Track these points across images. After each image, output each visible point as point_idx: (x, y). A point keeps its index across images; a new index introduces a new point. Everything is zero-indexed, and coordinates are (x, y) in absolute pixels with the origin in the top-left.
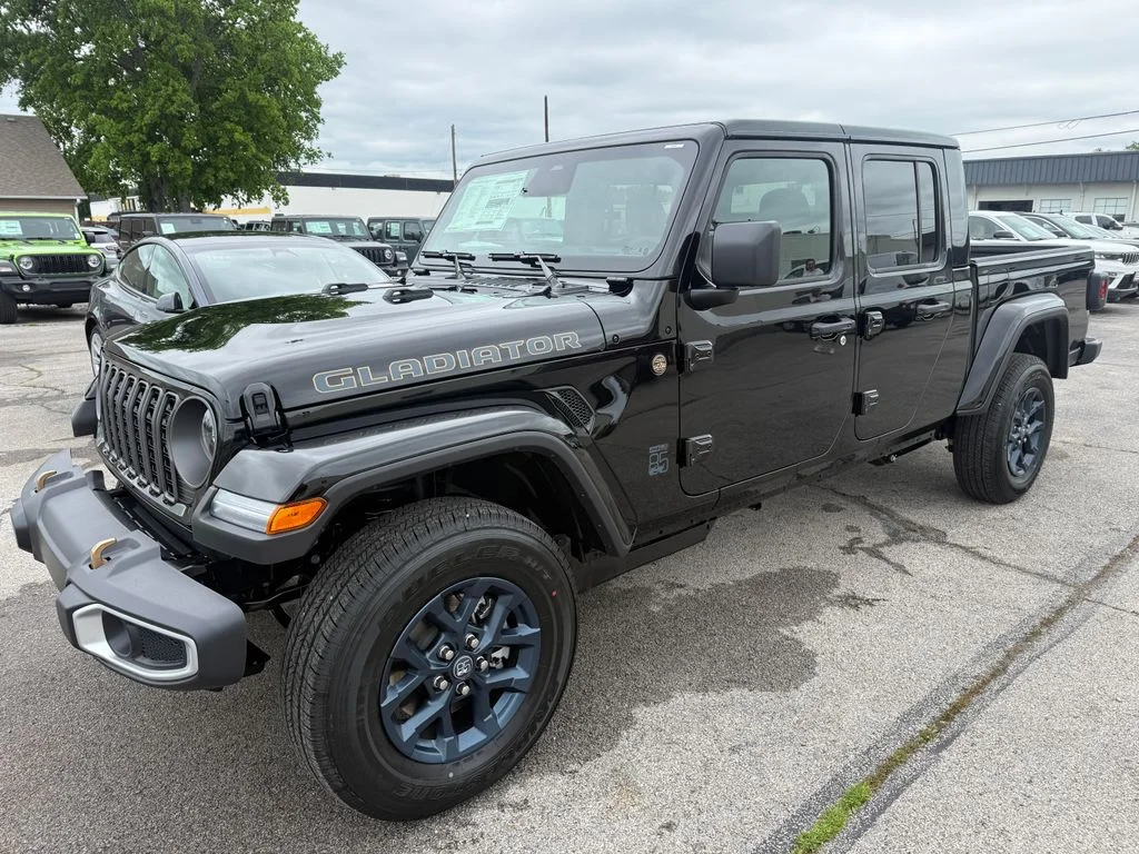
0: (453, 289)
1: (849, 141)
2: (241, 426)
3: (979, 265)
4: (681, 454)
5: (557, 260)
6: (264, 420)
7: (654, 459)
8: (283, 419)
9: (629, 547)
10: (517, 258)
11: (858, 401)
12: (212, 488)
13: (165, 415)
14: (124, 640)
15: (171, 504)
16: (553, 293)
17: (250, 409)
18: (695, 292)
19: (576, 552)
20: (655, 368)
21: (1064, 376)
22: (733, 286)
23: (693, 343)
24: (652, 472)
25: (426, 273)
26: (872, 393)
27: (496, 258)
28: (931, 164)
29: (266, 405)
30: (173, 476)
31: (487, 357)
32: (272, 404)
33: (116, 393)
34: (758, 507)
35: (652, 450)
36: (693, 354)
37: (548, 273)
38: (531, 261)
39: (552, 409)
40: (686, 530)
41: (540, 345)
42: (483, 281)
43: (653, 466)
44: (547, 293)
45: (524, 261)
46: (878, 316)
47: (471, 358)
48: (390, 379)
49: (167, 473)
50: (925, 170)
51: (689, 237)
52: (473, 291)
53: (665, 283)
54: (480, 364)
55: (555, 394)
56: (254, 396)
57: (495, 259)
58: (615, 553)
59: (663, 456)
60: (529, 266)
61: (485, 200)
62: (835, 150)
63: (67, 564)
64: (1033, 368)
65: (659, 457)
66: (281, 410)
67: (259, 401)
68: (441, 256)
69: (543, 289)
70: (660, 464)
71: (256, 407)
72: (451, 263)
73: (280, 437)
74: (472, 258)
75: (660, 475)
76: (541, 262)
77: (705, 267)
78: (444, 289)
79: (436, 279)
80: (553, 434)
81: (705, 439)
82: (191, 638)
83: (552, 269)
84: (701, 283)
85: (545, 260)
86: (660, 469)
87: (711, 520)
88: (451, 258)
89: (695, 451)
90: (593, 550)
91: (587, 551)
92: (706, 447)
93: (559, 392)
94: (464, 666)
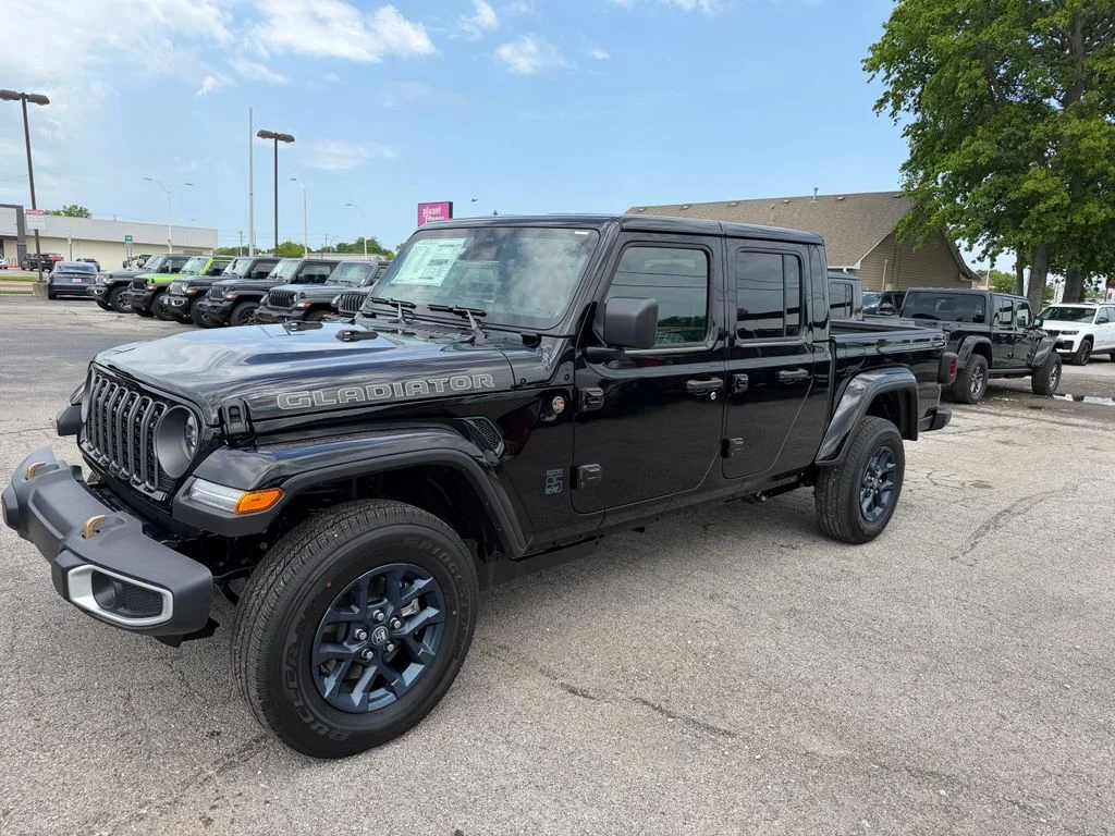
0: (395, 331)
1: (726, 236)
2: (217, 431)
3: (837, 341)
4: (573, 478)
5: (483, 315)
6: (238, 427)
7: (551, 480)
8: (251, 427)
9: (524, 550)
10: (451, 310)
11: (725, 448)
12: (191, 478)
13: (153, 419)
14: (109, 593)
15: (152, 492)
16: (477, 341)
17: (227, 418)
18: (590, 349)
19: (481, 555)
20: (554, 407)
21: (914, 438)
22: (620, 347)
23: (588, 390)
24: (548, 491)
25: (373, 316)
26: (737, 441)
27: (433, 308)
28: (798, 257)
29: (239, 415)
30: (156, 468)
31: (417, 389)
32: (243, 416)
33: (100, 395)
34: (642, 530)
35: (550, 473)
36: (586, 398)
37: (474, 325)
38: (463, 314)
39: (467, 433)
40: (576, 543)
41: (461, 383)
42: (420, 327)
43: (549, 487)
44: (472, 341)
45: (456, 313)
46: (745, 378)
47: (404, 389)
48: (338, 401)
49: (151, 466)
50: (792, 261)
51: (587, 307)
52: (412, 334)
53: (567, 340)
54: (411, 394)
55: (471, 423)
56: (231, 408)
57: (432, 310)
59: (558, 479)
60: (460, 317)
61: (428, 258)
62: (714, 244)
63: (60, 537)
64: (886, 429)
65: (555, 479)
66: (249, 419)
67: (234, 412)
68: (387, 303)
69: (468, 338)
70: (556, 486)
71: (231, 416)
72: (394, 309)
73: (248, 441)
74: (414, 307)
75: (554, 494)
76: (469, 315)
77: (599, 329)
78: (388, 332)
79: (380, 321)
80: (467, 453)
81: (594, 468)
82: (169, 589)
83: (479, 321)
84: (596, 343)
85: (472, 314)
86: (555, 489)
87: (598, 537)
88: (395, 305)
89: (585, 477)
90: (495, 552)
91: (490, 553)
92: (594, 474)
93: (475, 421)
94: (381, 634)
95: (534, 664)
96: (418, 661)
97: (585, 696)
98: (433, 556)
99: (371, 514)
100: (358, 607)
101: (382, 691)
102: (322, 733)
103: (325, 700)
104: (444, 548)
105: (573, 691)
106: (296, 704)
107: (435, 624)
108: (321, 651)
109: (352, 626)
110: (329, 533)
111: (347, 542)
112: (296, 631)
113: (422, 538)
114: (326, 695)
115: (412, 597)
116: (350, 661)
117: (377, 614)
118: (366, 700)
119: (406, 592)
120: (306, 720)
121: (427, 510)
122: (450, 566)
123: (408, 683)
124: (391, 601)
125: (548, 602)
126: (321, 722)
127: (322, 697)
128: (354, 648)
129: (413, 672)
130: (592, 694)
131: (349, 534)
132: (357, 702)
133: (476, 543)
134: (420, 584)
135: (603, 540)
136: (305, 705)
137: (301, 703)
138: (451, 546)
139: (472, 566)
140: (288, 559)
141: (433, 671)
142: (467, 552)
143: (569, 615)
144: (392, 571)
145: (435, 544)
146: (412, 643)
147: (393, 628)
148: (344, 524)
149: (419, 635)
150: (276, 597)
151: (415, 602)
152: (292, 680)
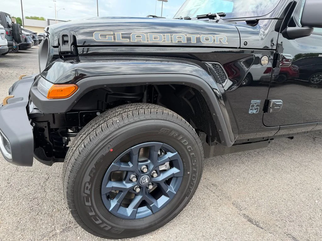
2: (56, 49)
4: (266, 106)
5: (224, 16)
6: (67, 48)
7: (253, 106)
8: (75, 49)
9: (233, 143)
10: (207, 16)
17: (61, 42)
19: (208, 141)
20: (262, 62)
22: (311, 26)
23: (283, 54)
24: (250, 112)
27: (199, 17)
29: (68, 41)
31: (180, 39)
32: (70, 42)
34: (292, 138)
35: (253, 101)
36: (282, 59)
37: (219, 18)
38: (213, 18)
40: (259, 141)
41: (207, 39)
43: (251, 109)
45: (210, 18)
47: (171, 38)
48: (130, 40)
51: (291, 3)
54: (176, 42)
55: (210, 65)
56: (63, 36)
58: (225, 144)
59: (257, 106)
65: (255, 105)
66: (75, 45)
70: (255, 109)
71: (63, 41)
74: (190, 19)
75: (254, 114)
81: (279, 102)
82: (9, 140)
84: (294, 24)
86: (255, 112)
87: (271, 139)
89: (273, 106)
90: (216, 141)
91: (213, 141)
92: (279, 105)
93: (213, 64)
94: (145, 180)
95: (229, 198)
96: (167, 195)
97: (258, 226)
98: (179, 141)
99: (142, 111)
100: (132, 164)
101: (145, 208)
102: (107, 229)
103: (109, 212)
104: (185, 137)
105: (250, 221)
106: (91, 214)
107: (177, 177)
108: (108, 186)
109: (129, 173)
110: (114, 119)
111: (124, 126)
112: (89, 175)
113: (172, 129)
114: (110, 210)
115: (166, 161)
116: (126, 192)
117: (144, 168)
118: (135, 213)
119: (161, 158)
120: (97, 222)
121: (178, 113)
122: (188, 147)
123: (159, 206)
124: (153, 162)
125: (238, 164)
126: (106, 223)
127: (108, 211)
128: (129, 186)
129: (162, 200)
130: (261, 225)
131: (126, 122)
132: (129, 214)
133: (206, 135)
134: (170, 155)
135: (273, 141)
136: (96, 214)
137: (93, 214)
138: (189, 136)
139: (202, 148)
140: (90, 131)
141: (174, 201)
142: (199, 140)
143: (248, 173)
144: (153, 146)
145: (180, 134)
146: (163, 185)
147: (152, 177)
148: (124, 115)
149: (168, 181)
150: (78, 154)
151: (167, 164)
152: (88, 201)
